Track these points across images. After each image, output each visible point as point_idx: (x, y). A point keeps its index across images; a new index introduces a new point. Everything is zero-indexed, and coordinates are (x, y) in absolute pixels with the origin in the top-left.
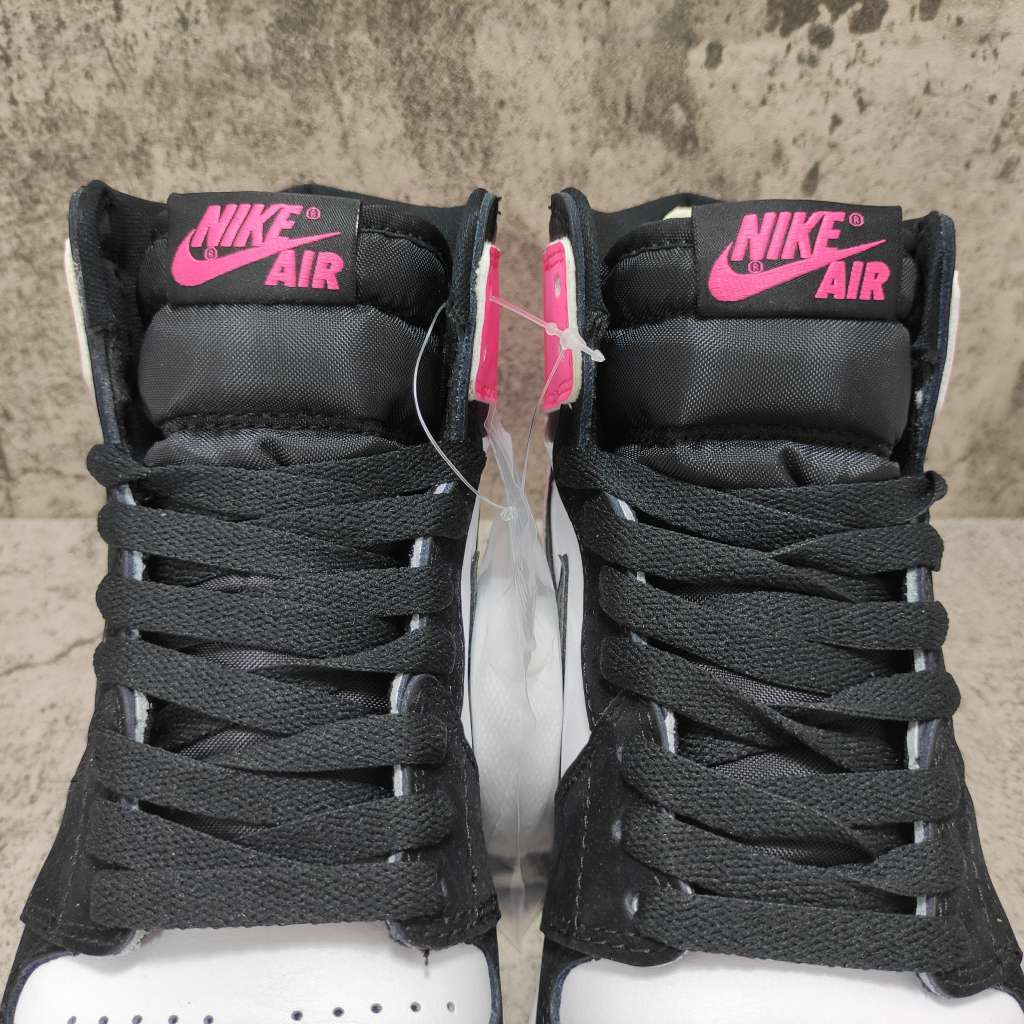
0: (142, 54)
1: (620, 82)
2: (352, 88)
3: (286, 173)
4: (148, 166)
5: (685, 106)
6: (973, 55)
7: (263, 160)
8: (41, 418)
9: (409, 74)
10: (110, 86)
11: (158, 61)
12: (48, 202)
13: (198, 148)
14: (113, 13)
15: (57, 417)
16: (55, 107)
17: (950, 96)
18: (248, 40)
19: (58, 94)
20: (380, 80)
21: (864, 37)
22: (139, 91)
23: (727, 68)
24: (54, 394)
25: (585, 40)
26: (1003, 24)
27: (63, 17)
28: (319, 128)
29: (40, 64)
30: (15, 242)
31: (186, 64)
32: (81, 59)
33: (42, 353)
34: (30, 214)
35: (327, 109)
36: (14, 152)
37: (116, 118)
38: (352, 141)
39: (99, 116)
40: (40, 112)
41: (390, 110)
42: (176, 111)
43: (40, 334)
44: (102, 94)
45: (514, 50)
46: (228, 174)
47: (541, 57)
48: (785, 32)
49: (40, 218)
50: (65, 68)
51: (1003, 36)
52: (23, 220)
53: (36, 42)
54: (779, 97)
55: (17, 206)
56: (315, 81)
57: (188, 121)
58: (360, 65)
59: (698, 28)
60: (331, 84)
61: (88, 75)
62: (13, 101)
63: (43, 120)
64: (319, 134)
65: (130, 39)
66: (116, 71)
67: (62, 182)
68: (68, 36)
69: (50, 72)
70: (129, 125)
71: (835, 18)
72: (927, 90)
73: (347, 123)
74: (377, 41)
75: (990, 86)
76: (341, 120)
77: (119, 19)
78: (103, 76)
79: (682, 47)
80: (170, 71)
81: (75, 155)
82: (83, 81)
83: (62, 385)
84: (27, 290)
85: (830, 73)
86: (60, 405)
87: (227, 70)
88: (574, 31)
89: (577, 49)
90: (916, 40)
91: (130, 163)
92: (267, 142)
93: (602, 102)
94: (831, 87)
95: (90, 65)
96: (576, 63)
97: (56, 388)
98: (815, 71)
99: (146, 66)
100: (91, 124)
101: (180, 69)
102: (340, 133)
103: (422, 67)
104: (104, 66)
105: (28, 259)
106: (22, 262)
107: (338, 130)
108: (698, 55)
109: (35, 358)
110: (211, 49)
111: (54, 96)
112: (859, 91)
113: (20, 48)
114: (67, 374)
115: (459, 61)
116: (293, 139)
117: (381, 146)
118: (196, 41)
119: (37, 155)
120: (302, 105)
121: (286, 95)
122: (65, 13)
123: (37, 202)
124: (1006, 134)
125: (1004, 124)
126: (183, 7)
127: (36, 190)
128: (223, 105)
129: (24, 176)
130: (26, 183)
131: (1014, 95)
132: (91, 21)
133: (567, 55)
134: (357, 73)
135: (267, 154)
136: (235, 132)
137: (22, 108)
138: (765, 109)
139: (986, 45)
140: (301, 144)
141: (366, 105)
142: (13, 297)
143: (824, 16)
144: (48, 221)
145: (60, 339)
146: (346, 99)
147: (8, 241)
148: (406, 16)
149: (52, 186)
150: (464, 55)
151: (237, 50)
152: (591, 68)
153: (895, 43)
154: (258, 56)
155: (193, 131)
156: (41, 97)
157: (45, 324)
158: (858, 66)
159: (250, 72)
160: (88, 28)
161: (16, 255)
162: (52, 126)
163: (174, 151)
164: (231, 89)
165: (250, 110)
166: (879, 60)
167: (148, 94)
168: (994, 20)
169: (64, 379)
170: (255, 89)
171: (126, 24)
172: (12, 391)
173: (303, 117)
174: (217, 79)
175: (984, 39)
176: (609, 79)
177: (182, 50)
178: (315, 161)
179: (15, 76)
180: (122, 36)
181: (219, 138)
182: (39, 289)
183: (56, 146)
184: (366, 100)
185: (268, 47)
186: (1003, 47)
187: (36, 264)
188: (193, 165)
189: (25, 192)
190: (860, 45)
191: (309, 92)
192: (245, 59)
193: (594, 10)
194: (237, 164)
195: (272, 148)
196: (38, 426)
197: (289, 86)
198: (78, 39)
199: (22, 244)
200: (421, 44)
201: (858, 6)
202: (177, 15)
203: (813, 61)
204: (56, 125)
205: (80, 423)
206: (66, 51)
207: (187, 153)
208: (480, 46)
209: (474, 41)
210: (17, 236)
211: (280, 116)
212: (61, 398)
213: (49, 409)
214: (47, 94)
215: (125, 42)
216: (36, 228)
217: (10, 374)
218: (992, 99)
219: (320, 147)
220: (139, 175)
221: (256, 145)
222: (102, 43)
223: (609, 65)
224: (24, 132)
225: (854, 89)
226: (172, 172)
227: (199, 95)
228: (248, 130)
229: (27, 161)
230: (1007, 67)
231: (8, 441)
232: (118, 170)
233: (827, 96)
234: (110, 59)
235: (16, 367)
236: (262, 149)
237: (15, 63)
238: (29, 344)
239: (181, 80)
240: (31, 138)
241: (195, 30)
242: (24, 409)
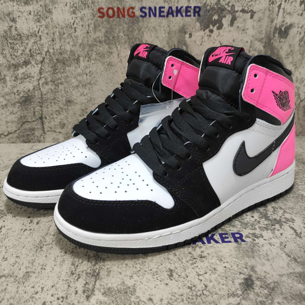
0: (79, 39)
1: (172, 42)
2: (120, 44)
3: (107, 62)
4: (79, 61)
5: (186, 46)
6: (242, 33)
7: (102, 60)
8: (52, 118)
9: (131, 42)
10: (73, 45)
11: (82, 40)
12: (59, 70)
13: (89, 58)
14: (74, 31)
15: (56, 118)
16: (62, 50)
17: (238, 42)
18: (100, 36)
19: (63, 47)
20: (125, 43)
21: (220, 31)
22: (78, 47)
23: (193, 38)
24: (56, 113)
25: (165, 34)
26: (247, 27)
27: (65, 32)
28: (113, 53)
29: (59, 41)
30: (51, 78)
31: (88, 41)
32: (68, 40)
33: (55, 103)
34: (55, 72)
35: (115, 49)
36: (53, 59)
37: (74, 52)
38: (120, 55)
39: (70, 52)
40: (59, 51)
41: (127, 49)
42: (85, 50)
43: (55, 99)
44: (71, 47)
45: (151, 36)
46: (95, 63)
47: (157, 37)
48: (204, 30)
49: (57, 73)
50: (64, 42)
51: (247, 29)
52: (53, 73)
53: (59, 37)
54: (204, 43)
55: (52, 71)
56: (113, 43)
57: (88, 52)
58: (121, 40)
59: (187, 30)
60: (116, 44)
61: (69, 43)
62: (54, 49)
63: (59, 52)
64: (113, 54)
65: (77, 36)
66: (74, 42)
67: (62, 65)
68: (65, 36)
69: (61, 43)
70: (76, 53)
71: (213, 27)
72: (234, 41)
73: (119, 51)
74: (125, 35)
75: (246, 39)
76: (118, 51)
77: (75, 32)
78: (72, 43)
79: (184, 34)
80: (85, 42)
81: (65, 59)
82: (68, 45)
83: (58, 110)
84: (53, 89)
85: (214, 38)
86: (57, 115)
87: (96, 42)
88: (163, 32)
89: (164, 36)
90: (230, 31)
91: (76, 61)
92: (103, 56)
93: (169, 46)
94: (214, 41)
95: (69, 41)
96: (163, 38)
97: (57, 111)
98: (211, 38)
99: (80, 41)
100: (68, 53)
101: (87, 42)
102: (117, 54)
103: (134, 40)
104: (72, 41)
105: (54, 82)
106: (52, 83)
107: (117, 53)
108: (187, 36)
109: (53, 104)
110: (93, 38)
111: (62, 48)
112: (220, 42)
113: (56, 38)
114: (59, 108)
115: (141, 38)
116: (108, 55)
117: (126, 56)
118: (90, 36)
119: (57, 60)
120: (110, 48)
121: (107, 46)
122: (65, 31)
123: (57, 69)
124: (251, 49)
125: (250, 47)
126: (88, 30)
127: (56, 67)
128: (95, 49)
129: (54, 64)
130: (55, 66)
131: (251, 41)
132: (70, 33)
133: (162, 36)
134: (121, 41)
135: (103, 58)
136: (97, 54)
137: (55, 50)
138: (202, 46)
139: (244, 31)
140: (110, 56)
141: (123, 48)
142: (50, 90)
143: (211, 27)
144: (59, 74)
145: (58, 100)
146: (119, 47)
147: (50, 78)
148: (130, 30)
149: (60, 66)
150: (142, 37)
151: (98, 38)
152: (167, 39)
153: (226, 32)
154: (102, 39)
155: (89, 54)
156: (59, 48)
157: (56, 96)
158: (219, 36)
159: (100, 42)
160: (69, 34)
161: (51, 81)
162: (61, 54)
163: (84, 58)
164: (96, 45)
165: (100, 49)
166: (223, 35)
167: (80, 47)
168: (245, 26)
169: (59, 109)
170: (101, 45)
171: (77, 33)
172: (47, 112)
173: (110, 51)
174: (94, 43)
175: (243, 30)
176: (170, 41)
177: (87, 38)
178: (112, 60)
179: (54, 44)
180: (76, 36)
181: (94, 55)
182: (55, 89)
183: (61, 58)
184: (123, 47)
185: (104, 37)
186: (247, 31)
187: (55, 83)
188: (88, 61)
189: (54, 67)
190: (219, 32)
191: (112, 46)
192: (99, 40)
193: (166, 28)
194: (97, 61)
195: (104, 57)
196: (52, 120)
197: (108, 44)
198: (67, 36)
199: (53, 79)
200: (133, 35)
201: (218, 25)
202: (86, 31)
203: (210, 36)
204: (62, 54)
205: (61, 119)
206: (65, 39)
207: (87, 59)
208: (145, 36)
209: (143, 35)
210: (52, 77)
211: (106, 50)
212: (57, 113)
213: (55, 116)
214: (60, 47)
215: (76, 37)
216: (56, 75)
217: (48, 108)
218: (247, 42)
219: (113, 57)
220: (77, 63)
221: (101, 56)
222: (72, 37)
223: (170, 38)
224: (55, 55)
225: (219, 41)
226: (84, 63)
227: (90, 47)
228: (99, 54)
229: (55, 61)
230: (249, 35)
231: (45, 124)
232: (73, 62)
233: (214, 43)
234: (73, 40)
235: (49, 106)
236: (102, 57)
237: (55, 41)
238: (52, 101)
239: (87, 44)
240: (56, 56)
241: (90, 34)
242: (49, 116)
